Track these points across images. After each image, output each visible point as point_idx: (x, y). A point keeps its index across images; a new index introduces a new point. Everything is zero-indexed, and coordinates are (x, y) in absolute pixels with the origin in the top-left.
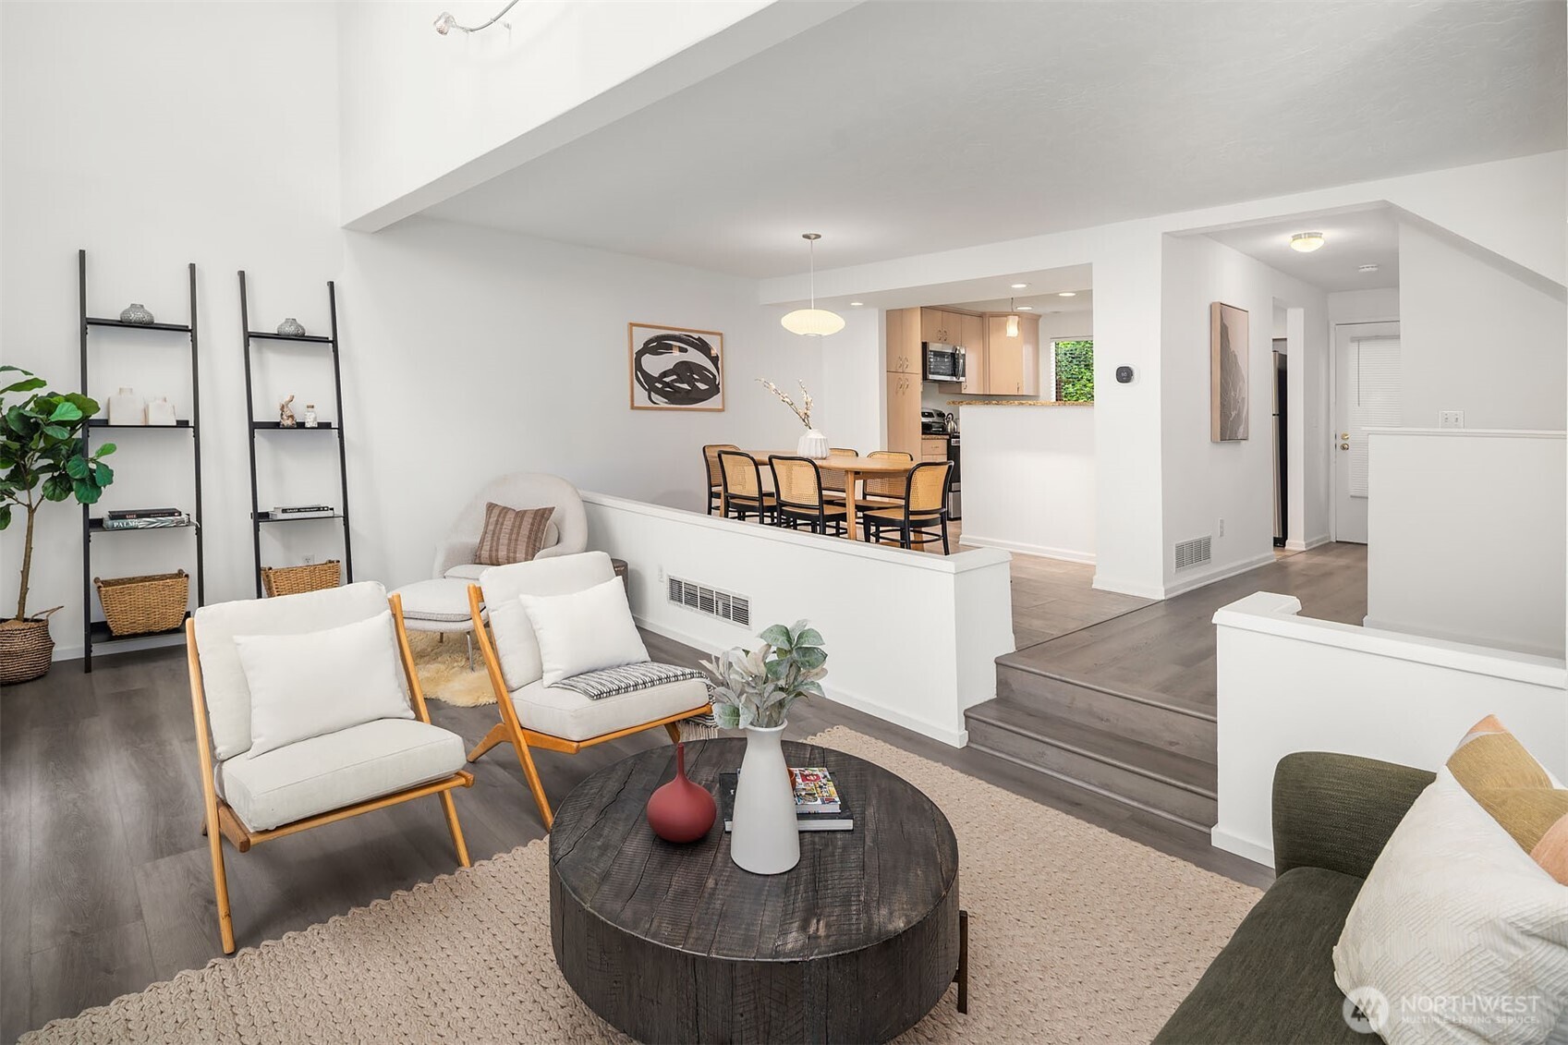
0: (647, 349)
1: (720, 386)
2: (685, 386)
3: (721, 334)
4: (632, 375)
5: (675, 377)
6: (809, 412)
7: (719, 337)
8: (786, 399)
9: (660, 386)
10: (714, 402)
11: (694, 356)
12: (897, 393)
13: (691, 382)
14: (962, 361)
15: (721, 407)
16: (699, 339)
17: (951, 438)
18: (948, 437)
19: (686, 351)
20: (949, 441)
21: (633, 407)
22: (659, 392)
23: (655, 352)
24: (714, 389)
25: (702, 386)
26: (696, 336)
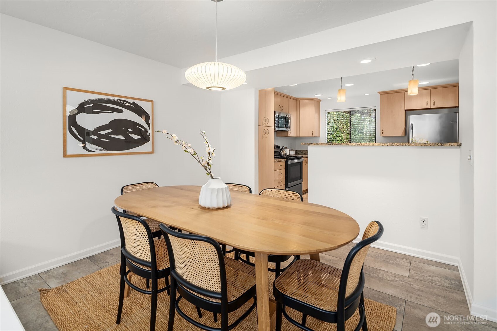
0: (82, 108)
1: (151, 136)
2: (121, 137)
3: (152, 101)
4: (64, 129)
5: (111, 130)
6: (211, 162)
7: (151, 103)
8: (189, 150)
9: (95, 137)
10: (146, 147)
11: (128, 115)
12: (263, 138)
13: (125, 134)
14: (289, 121)
15: (151, 151)
16: (134, 104)
17: (288, 160)
18: (286, 160)
19: (121, 111)
20: (286, 162)
21: (65, 155)
22: (93, 142)
23: (91, 111)
24: (145, 138)
25: (135, 137)
26: (131, 101)
